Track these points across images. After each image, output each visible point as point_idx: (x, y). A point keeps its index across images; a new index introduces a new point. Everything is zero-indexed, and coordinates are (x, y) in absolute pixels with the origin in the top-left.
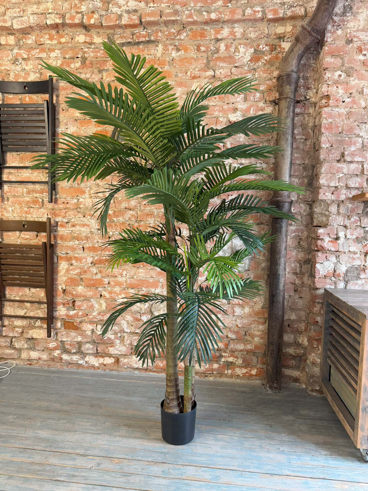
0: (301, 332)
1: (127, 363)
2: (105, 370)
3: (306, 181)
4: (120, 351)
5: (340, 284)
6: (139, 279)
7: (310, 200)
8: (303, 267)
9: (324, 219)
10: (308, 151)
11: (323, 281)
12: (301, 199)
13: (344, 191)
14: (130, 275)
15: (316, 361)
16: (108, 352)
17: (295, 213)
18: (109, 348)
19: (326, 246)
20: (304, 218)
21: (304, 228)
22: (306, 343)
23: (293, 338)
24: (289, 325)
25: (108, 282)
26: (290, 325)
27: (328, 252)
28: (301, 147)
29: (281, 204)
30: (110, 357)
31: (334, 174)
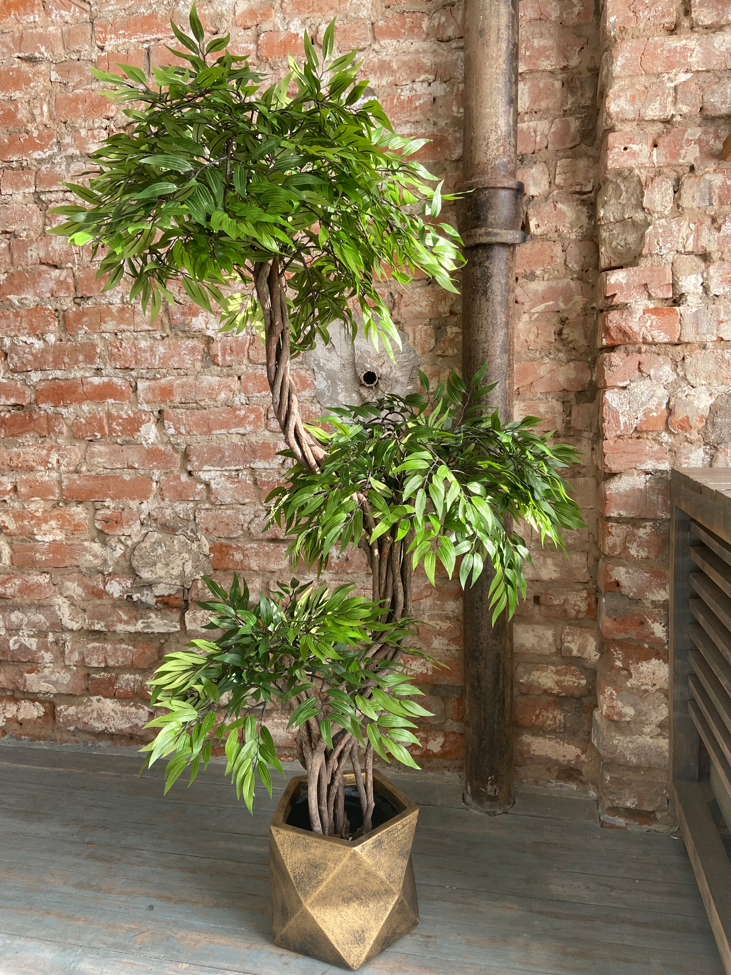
0: (577, 618)
1: (75, 718)
2: (18, 738)
3: (574, 124)
4: (54, 683)
5: (693, 456)
6: (93, 473)
7: (589, 188)
8: (574, 413)
9: (632, 238)
10: (577, 27)
11: (630, 449)
12: (560, 187)
13: (694, 132)
14: (69, 464)
15: (620, 714)
16: (25, 686)
17: (544, 237)
18: (26, 675)
19: (636, 329)
20: (574, 251)
21: (572, 284)
22: (592, 652)
23: (551, 639)
24: (537, 599)
25: (10, 487)
26: (542, 600)
27: (644, 348)
28: (554, 15)
29: (483, 197)
30: (33, 701)
31: (658, 75)
